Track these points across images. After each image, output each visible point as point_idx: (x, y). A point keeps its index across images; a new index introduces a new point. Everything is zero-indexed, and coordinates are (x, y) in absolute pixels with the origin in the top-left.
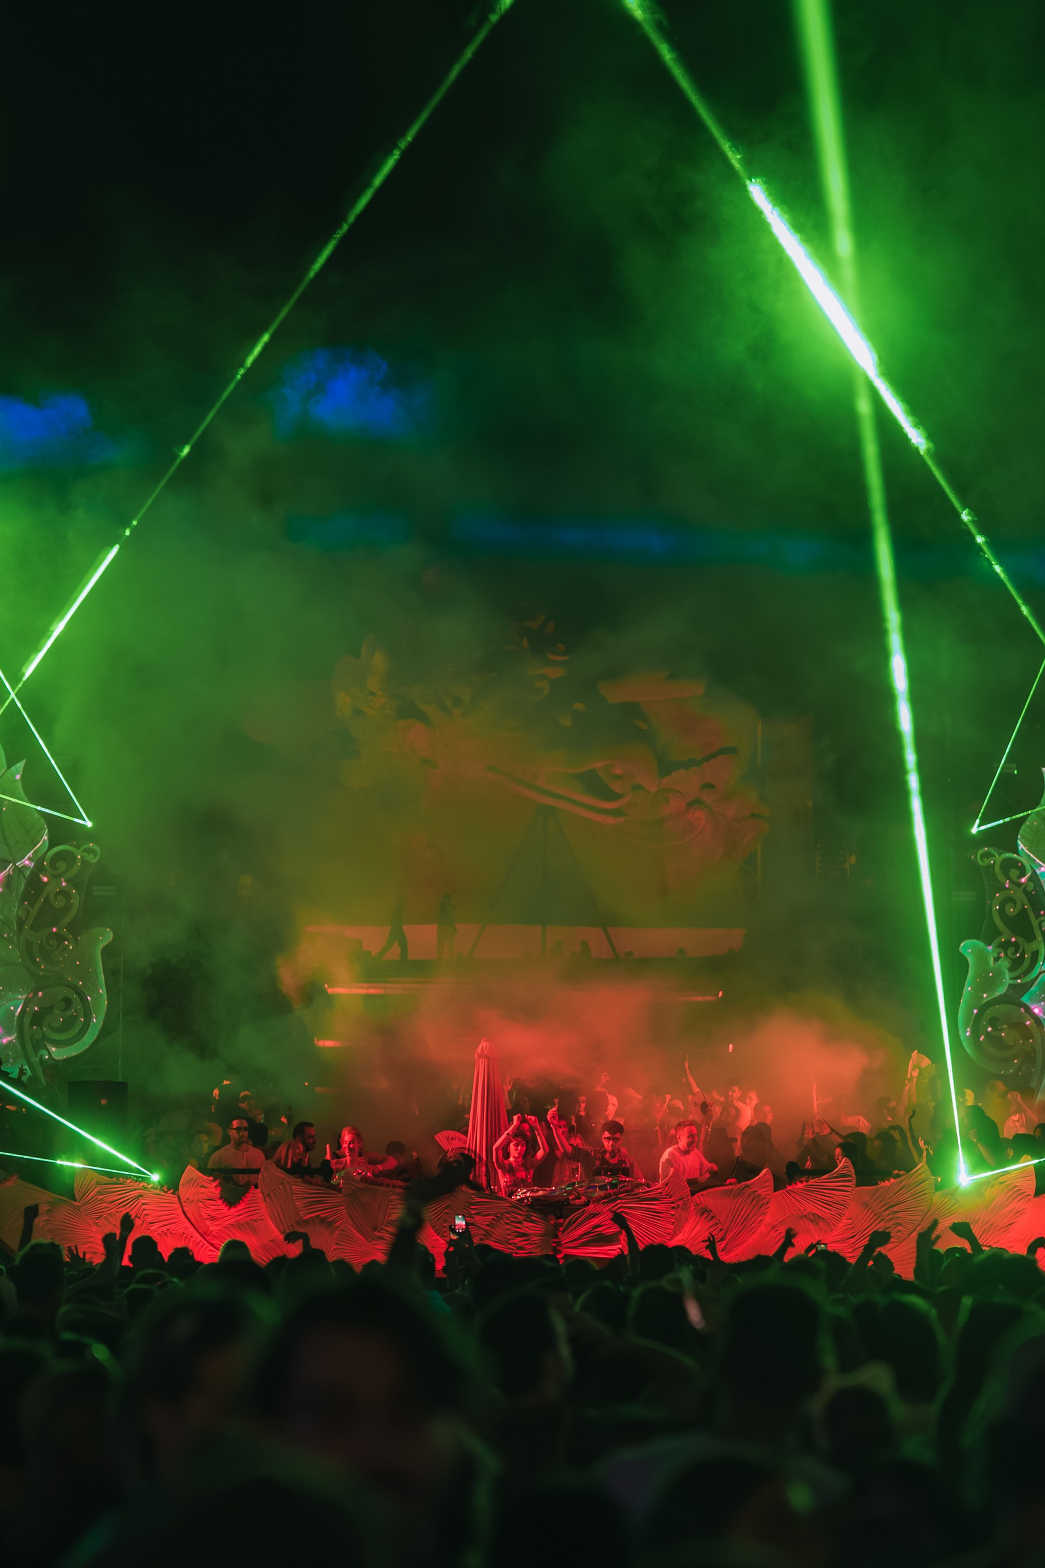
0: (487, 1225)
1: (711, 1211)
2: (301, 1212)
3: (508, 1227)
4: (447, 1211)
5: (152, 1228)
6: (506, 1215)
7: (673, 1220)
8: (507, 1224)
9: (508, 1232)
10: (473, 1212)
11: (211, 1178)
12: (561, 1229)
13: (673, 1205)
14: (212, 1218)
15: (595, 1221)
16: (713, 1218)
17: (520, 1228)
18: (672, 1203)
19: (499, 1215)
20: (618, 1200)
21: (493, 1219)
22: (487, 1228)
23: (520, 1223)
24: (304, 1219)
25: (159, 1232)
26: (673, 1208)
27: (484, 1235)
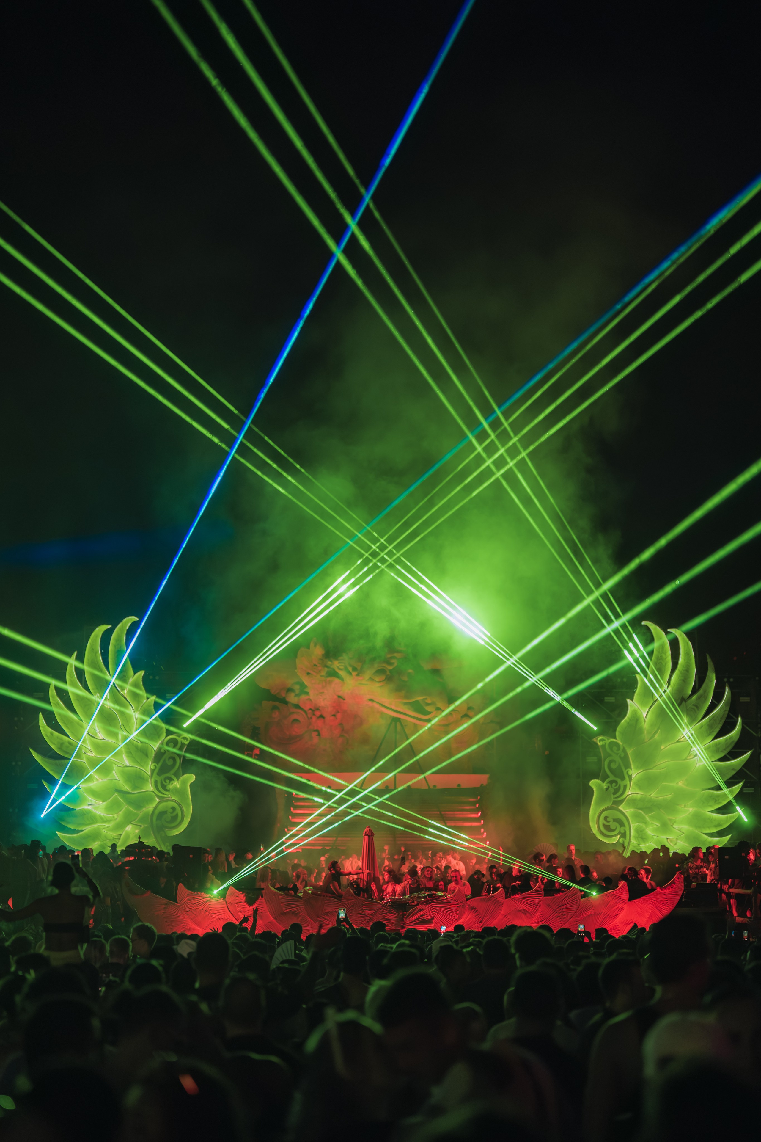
0: (371, 915)
1: (476, 908)
2: (283, 909)
3: (380, 916)
4: (352, 908)
5: (213, 916)
6: (380, 910)
7: (458, 913)
8: (380, 914)
9: (380, 918)
10: (364, 909)
11: (241, 893)
12: (405, 917)
13: (458, 905)
14: (242, 912)
15: (421, 913)
16: (477, 911)
17: (386, 916)
18: (458, 904)
19: (376, 910)
20: (432, 903)
21: (373, 912)
22: (370, 916)
23: (386, 914)
24: (285, 912)
25: (217, 918)
26: (458, 907)
27: (369, 919)
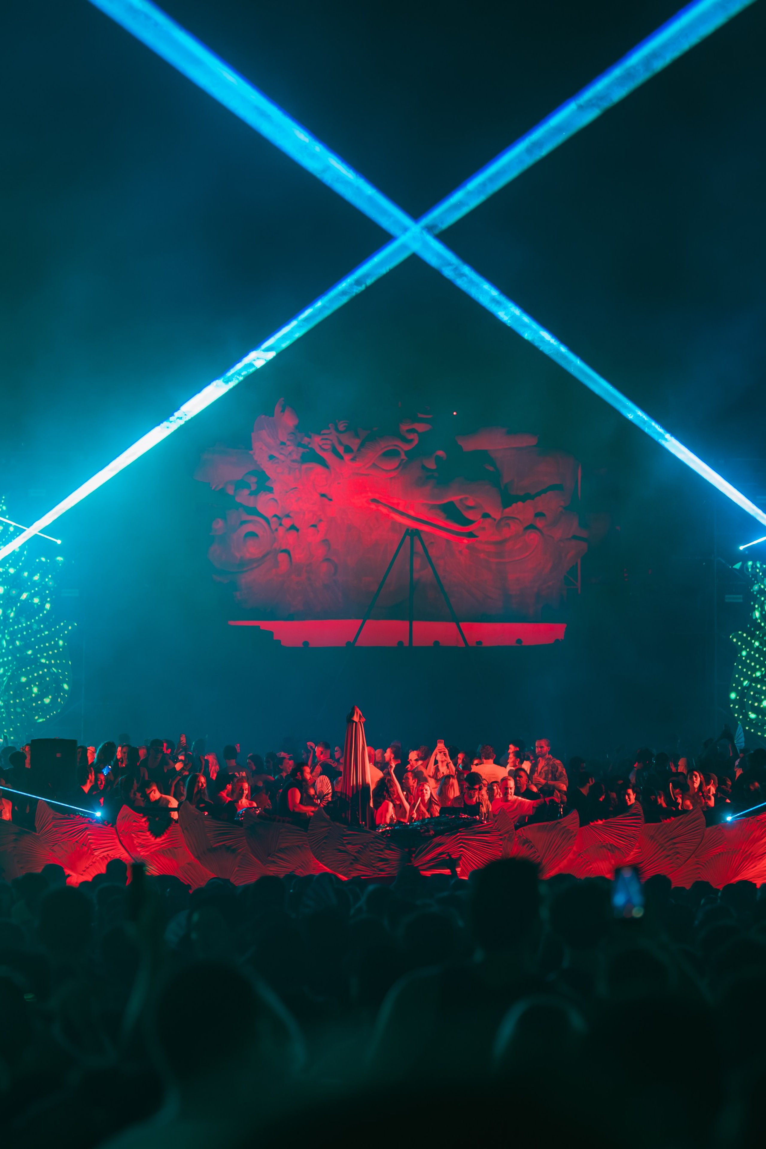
0: (356, 852)
1: (531, 842)
2: (211, 842)
3: (371, 854)
4: (324, 841)
5: (96, 854)
6: (371, 844)
7: (501, 849)
8: (371, 851)
9: (372, 857)
10: (345, 842)
12: (414, 855)
13: (501, 837)
15: (440, 850)
16: (532, 847)
17: (381, 855)
18: (500, 835)
19: (365, 844)
20: (457, 833)
21: (361, 848)
22: (355, 854)
23: (382, 850)
24: (213, 847)
25: (101, 856)
26: (501, 839)
27: (353, 860)
